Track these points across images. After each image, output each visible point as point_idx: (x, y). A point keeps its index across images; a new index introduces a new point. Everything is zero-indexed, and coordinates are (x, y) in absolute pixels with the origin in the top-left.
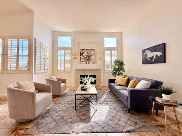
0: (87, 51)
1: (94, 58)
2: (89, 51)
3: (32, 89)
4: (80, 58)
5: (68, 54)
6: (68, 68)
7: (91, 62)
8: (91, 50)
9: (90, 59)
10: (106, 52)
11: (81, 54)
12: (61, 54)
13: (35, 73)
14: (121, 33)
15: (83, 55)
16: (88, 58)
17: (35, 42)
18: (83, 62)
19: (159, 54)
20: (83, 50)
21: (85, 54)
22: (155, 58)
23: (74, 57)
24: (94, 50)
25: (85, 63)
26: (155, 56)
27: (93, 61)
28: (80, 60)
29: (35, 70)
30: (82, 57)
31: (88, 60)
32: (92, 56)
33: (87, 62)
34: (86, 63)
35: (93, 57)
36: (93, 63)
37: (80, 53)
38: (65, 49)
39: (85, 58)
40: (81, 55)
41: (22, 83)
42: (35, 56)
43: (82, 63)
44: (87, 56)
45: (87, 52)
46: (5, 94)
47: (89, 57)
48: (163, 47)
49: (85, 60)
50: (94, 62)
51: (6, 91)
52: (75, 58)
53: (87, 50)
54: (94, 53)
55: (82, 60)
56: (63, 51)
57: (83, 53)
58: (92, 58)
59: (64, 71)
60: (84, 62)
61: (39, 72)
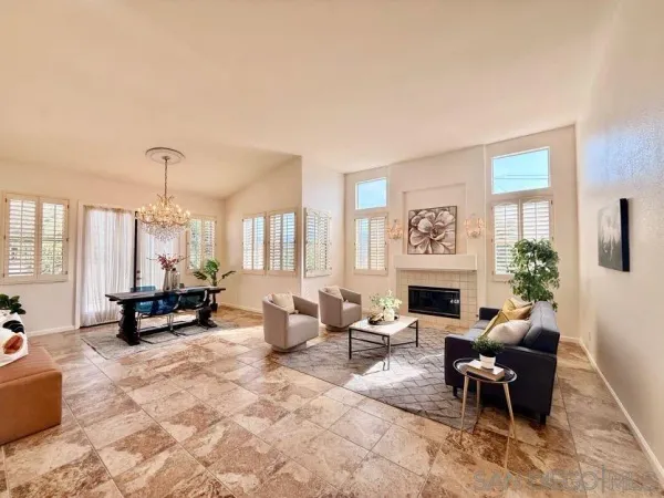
0: (430, 214)
1: (451, 234)
2: (437, 215)
3: (289, 306)
4: (409, 236)
5: (378, 226)
6: (378, 265)
7: (442, 249)
8: (444, 209)
9: (438, 238)
10: (499, 210)
11: (410, 226)
12: (362, 226)
13: (305, 277)
14: (573, 126)
15: (416, 228)
16: (433, 237)
17: (306, 214)
18: (416, 247)
19: (616, 236)
20: (417, 212)
21: (423, 225)
22: (612, 248)
23: (392, 234)
24: (453, 210)
25: (422, 251)
27: (447, 244)
28: (409, 241)
29: (305, 271)
30: (413, 234)
31: (431, 240)
32: (443, 228)
33: (430, 249)
34: (426, 253)
35: (450, 232)
36: (449, 252)
37: (410, 221)
38: (371, 214)
39: (423, 235)
40: (412, 226)
41: (278, 296)
42: (305, 243)
43: (413, 250)
44: (428, 229)
45: (430, 218)
46: (260, 309)
47: (436, 234)
49: (424, 243)
50: (452, 248)
51: (261, 305)
52: (396, 238)
53: (429, 210)
54: (452, 217)
55: (413, 243)
56: (366, 221)
57: (418, 221)
58: (446, 235)
59: (370, 273)
60: (419, 248)
61: (313, 274)
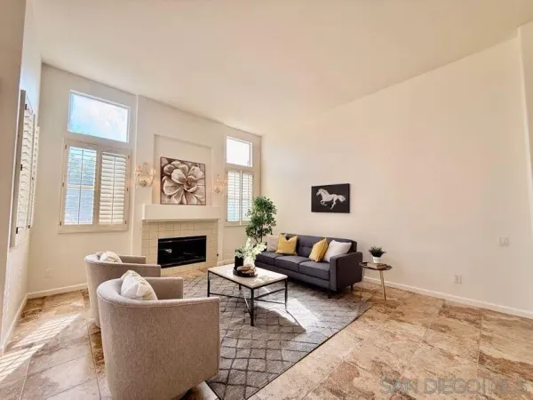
0: (183, 166)
1: (202, 188)
2: (189, 168)
4: (162, 184)
5: (114, 168)
6: (113, 217)
7: (195, 201)
8: (196, 165)
9: (191, 190)
10: (231, 175)
11: (163, 174)
14: (261, 137)
15: (170, 177)
16: (186, 188)
18: (170, 197)
19: (342, 198)
20: (170, 161)
21: (176, 175)
22: (335, 203)
23: (140, 179)
24: (202, 167)
25: (177, 202)
26: (335, 200)
27: (199, 196)
28: (162, 191)
30: (166, 183)
31: (185, 191)
32: (196, 182)
33: (185, 201)
34: (181, 203)
35: (200, 184)
36: (201, 203)
37: (162, 168)
39: (176, 186)
40: (165, 175)
43: (167, 200)
44: (181, 180)
45: (183, 170)
47: (190, 186)
48: (344, 189)
49: (178, 193)
50: (203, 200)
52: (144, 184)
53: (182, 162)
54: (202, 173)
55: (167, 192)
56: (92, 153)
57: (171, 171)
58: (198, 188)
60: (173, 198)
